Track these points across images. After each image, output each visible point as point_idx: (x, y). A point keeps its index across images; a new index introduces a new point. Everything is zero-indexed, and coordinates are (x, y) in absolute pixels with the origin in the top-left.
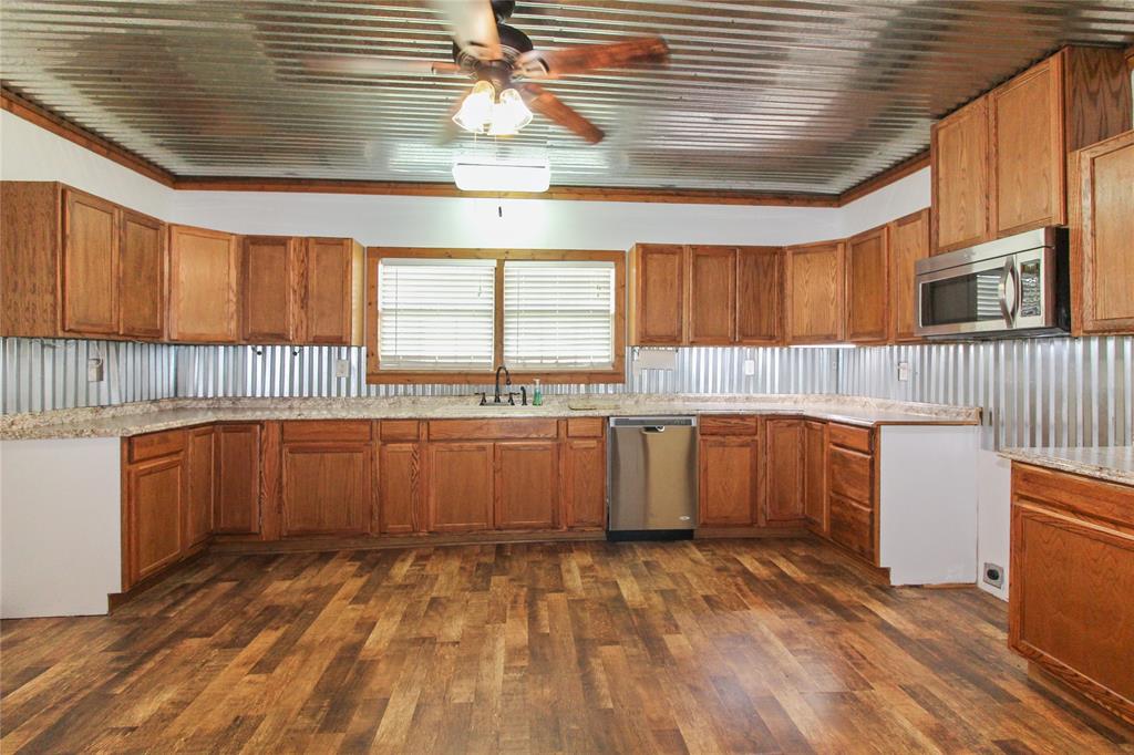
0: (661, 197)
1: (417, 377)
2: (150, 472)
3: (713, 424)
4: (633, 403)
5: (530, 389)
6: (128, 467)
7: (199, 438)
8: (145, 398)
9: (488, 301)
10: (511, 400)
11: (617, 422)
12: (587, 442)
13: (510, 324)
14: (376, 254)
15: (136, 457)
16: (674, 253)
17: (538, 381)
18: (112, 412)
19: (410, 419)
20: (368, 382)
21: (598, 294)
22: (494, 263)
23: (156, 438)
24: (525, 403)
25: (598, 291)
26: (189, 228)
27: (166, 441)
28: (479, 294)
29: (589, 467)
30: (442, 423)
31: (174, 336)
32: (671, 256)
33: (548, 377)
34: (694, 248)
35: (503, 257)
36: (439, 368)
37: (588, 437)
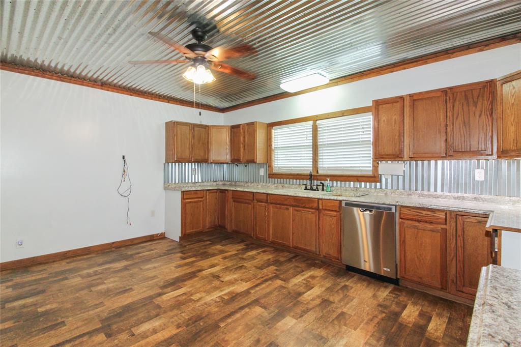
0: (402, 67)
1: (284, 176)
2: (190, 202)
3: (409, 212)
4: (384, 195)
5: (326, 183)
6: (183, 200)
7: (211, 194)
8: (212, 180)
9: (309, 142)
10: (317, 188)
11: (346, 204)
12: (332, 213)
13: (321, 151)
14: (271, 125)
15: (185, 198)
16: (397, 102)
17: (328, 179)
18: (200, 184)
19: (263, 193)
20: (269, 177)
21: (363, 132)
22: (311, 123)
23: (193, 192)
24: (323, 190)
25: (363, 130)
26: (215, 126)
27: (196, 193)
28: (307, 138)
29: (333, 226)
30: (274, 196)
31: (212, 161)
32: (395, 104)
33: (334, 178)
34: (411, 96)
35: (315, 119)
36: (293, 172)
37: (332, 211)
